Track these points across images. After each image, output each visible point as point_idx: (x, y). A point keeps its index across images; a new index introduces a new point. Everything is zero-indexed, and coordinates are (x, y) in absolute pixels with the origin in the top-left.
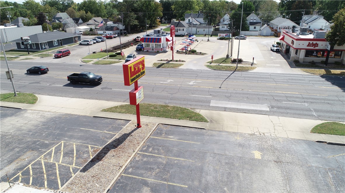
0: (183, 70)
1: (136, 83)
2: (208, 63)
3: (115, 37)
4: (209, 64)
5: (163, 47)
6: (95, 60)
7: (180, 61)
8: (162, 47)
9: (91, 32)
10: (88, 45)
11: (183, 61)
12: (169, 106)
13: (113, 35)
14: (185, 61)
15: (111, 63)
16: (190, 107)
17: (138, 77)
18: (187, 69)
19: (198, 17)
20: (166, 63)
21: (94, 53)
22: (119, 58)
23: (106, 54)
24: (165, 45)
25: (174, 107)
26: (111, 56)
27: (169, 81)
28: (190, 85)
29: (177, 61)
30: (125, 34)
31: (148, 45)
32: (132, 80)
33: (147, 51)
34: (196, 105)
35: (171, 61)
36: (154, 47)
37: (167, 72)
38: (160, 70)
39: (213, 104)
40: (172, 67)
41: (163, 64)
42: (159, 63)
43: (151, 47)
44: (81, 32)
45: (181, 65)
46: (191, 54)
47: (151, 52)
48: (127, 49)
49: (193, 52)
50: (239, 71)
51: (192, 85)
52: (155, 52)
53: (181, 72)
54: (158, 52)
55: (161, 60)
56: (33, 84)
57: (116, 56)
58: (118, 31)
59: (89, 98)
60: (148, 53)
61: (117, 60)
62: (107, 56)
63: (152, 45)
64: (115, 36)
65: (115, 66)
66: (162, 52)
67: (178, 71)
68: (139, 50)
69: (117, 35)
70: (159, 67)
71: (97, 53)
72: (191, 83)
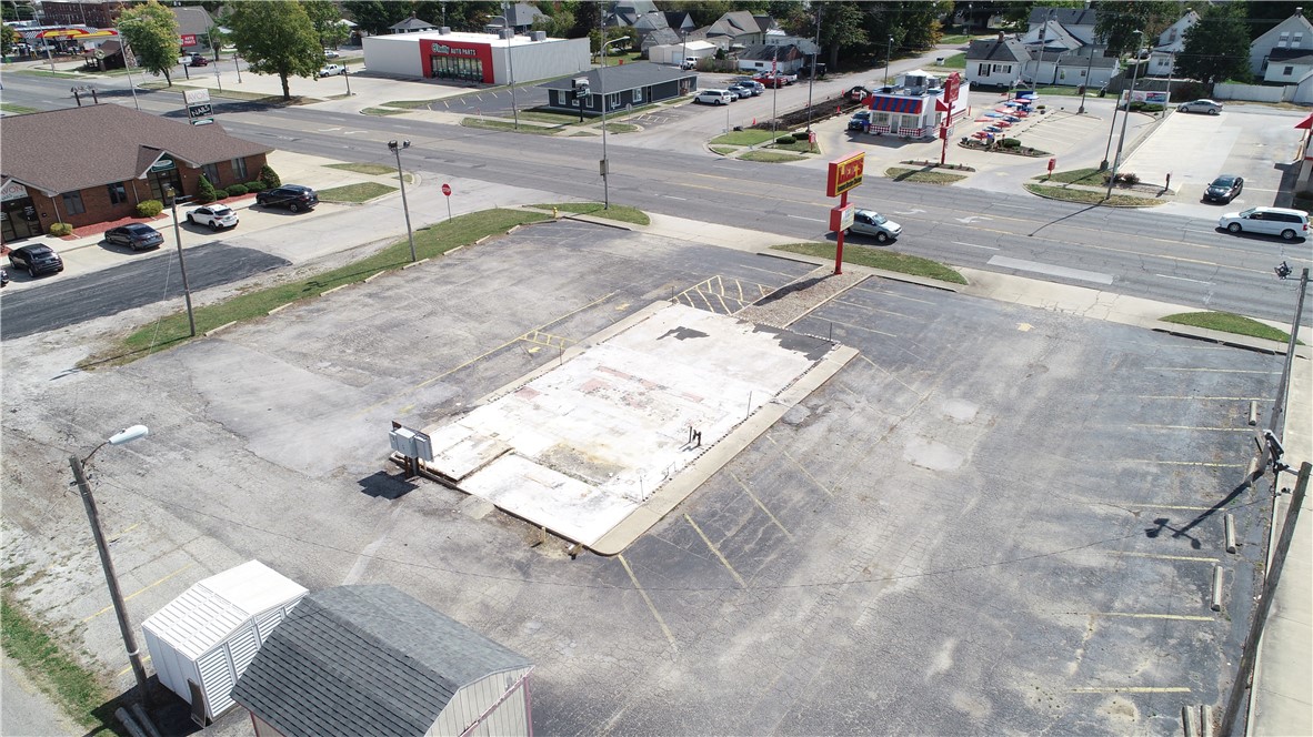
0: (960, 191)
1: (844, 196)
2: (1036, 178)
3: (789, 84)
4: (1037, 182)
5: (925, 126)
6: (743, 150)
7: (960, 168)
8: (920, 126)
9: (720, 63)
10: (717, 104)
11: (968, 169)
12: (899, 255)
13: (786, 77)
14: (973, 170)
15: (782, 159)
16: (944, 260)
17: (849, 185)
18: (972, 190)
19: (1077, 23)
20: (922, 171)
21: (737, 129)
22: (801, 148)
23: (768, 134)
24: (931, 121)
25: (909, 258)
26: (781, 142)
27: (915, 211)
28: (962, 224)
29: (952, 167)
30: (821, 75)
31: (883, 119)
32: (840, 189)
33: (879, 134)
34: (957, 259)
35: (937, 165)
36: (900, 124)
37: (917, 191)
38: (902, 186)
39: (994, 261)
40: (933, 182)
41: (914, 172)
42: (901, 169)
43: (890, 122)
44: (692, 60)
45: (958, 178)
46: (1000, 151)
47: (889, 137)
48: (824, 124)
49: (1010, 146)
50: (1109, 205)
51: (966, 225)
52: (900, 138)
53: (951, 196)
54: (908, 140)
55: (911, 163)
56: (628, 192)
57: (794, 142)
58: (801, 63)
59: (744, 227)
60: (880, 139)
61: (797, 153)
62: (771, 142)
63: (895, 118)
64: (789, 78)
65: (793, 168)
66: (919, 141)
67: (948, 192)
68: (858, 131)
69: (795, 77)
70: (900, 178)
71: (745, 132)
72: (967, 220)
